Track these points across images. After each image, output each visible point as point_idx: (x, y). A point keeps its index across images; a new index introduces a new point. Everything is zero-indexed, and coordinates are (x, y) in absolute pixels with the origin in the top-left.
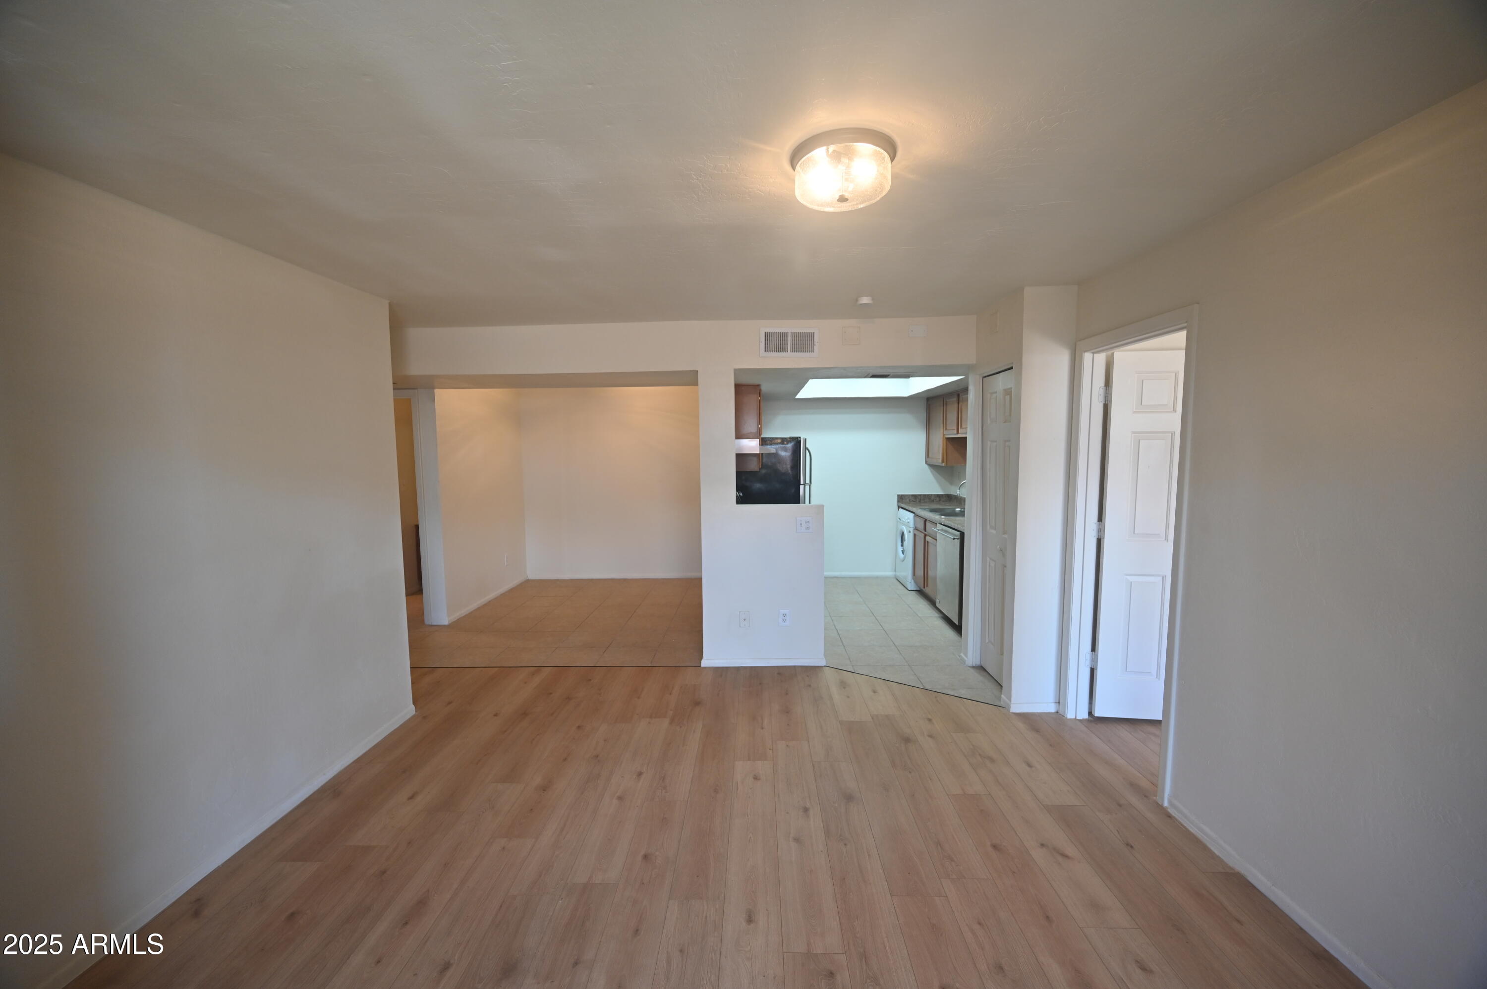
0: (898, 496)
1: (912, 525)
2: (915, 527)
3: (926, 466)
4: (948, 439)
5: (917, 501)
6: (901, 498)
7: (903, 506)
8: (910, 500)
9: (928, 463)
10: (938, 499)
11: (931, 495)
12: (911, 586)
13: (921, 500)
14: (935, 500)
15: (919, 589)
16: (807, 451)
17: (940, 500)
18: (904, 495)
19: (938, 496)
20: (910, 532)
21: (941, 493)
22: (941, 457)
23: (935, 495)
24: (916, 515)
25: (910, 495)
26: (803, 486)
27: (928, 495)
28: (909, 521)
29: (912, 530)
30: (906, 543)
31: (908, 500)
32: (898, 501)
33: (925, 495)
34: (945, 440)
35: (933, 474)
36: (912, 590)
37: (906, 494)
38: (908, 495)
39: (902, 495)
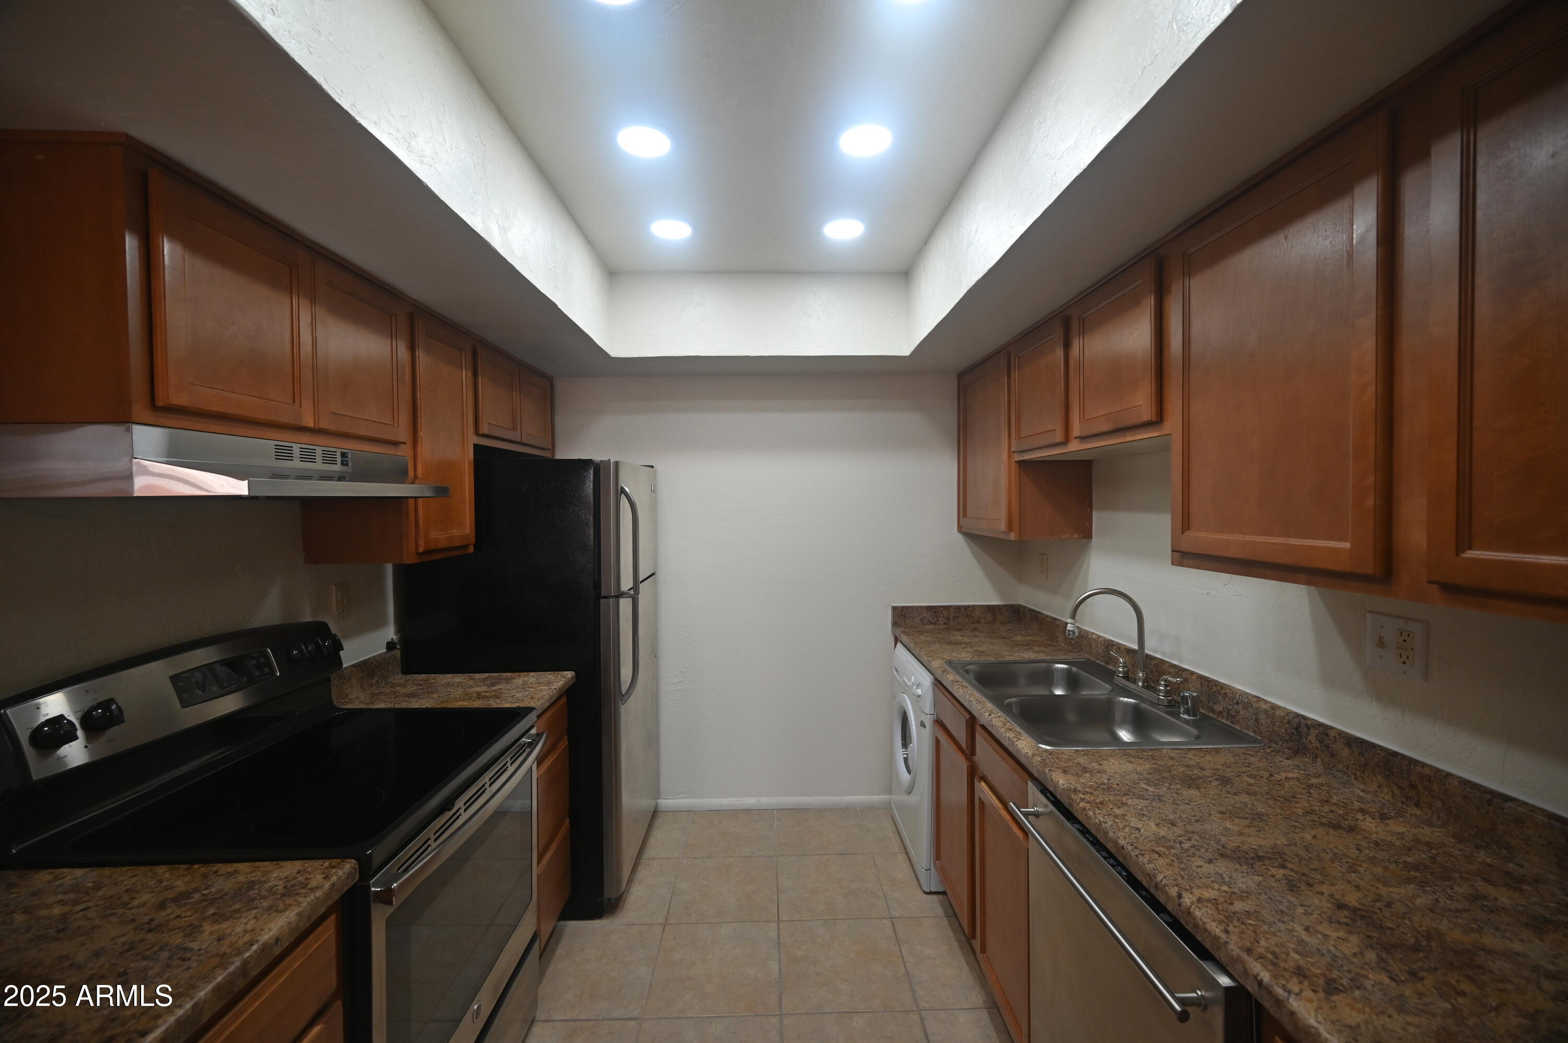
0: (894, 609)
1: (929, 706)
2: (938, 717)
3: (960, 538)
4: (1021, 463)
5: (940, 622)
6: (901, 616)
7: (905, 637)
8: (922, 620)
9: (964, 530)
10: (989, 617)
11: (974, 606)
12: (930, 878)
14: (982, 620)
15: (943, 888)
16: (623, 497)
17: (994, 619)
18: (907, 608)
19: (990, 609)
20: (924, 724)
21: (995, 601)
22: (1003, 515)
23: (981, 606)
24: (936, 680)
25: (922, 607)
26: (614, 599)
27: (966, 608)
28: (920, 691)
29: (929, 721)
30: (913, 750)
31: (917, 620)
32: (895, 624)
33: (958, 608)
34: (1014, 468)
35: (977, 557)
36: (933, 890)
37: (912, 607)
38: (917, 607)
39: (903, 607)
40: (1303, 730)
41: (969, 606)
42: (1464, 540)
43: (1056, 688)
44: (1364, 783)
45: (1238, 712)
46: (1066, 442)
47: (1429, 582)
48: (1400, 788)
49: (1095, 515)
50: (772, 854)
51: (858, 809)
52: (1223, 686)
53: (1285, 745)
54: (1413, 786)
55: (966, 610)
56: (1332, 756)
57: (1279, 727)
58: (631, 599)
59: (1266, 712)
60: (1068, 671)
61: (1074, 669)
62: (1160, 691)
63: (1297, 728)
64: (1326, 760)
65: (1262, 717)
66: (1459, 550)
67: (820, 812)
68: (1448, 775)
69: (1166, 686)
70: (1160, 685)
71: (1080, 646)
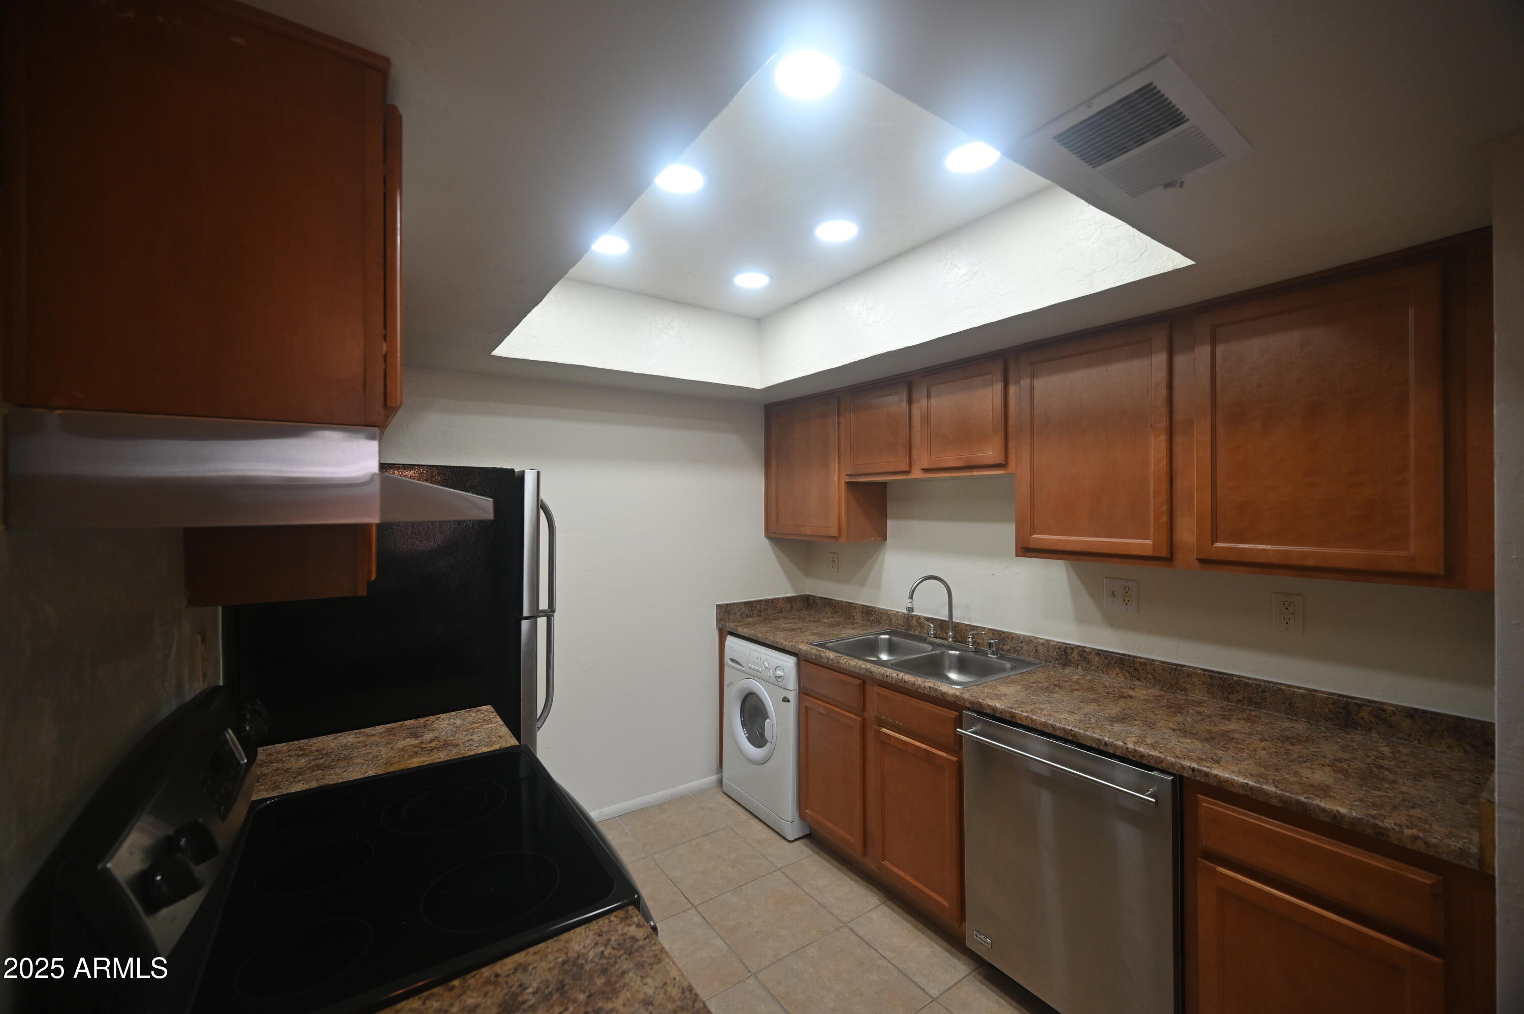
0: (719, 607)
1: (792, 682)
2: (807, 691)
3: (766, 542)
4: (849, 483)
6: (726, 613)
7: (742, 630)
9: (774, 535)
10: (788, 606)
11: (778, 599)
12: (792, 829)
13: (760, 611)
15: (808, 832)
17: (792, 608)
18: (729, 605)
19: (789, 600)
20: (786, 700)
21: (791, 594)
23: (783, 598)
24: (803, 661)
25: (741, 603)
27: (773, 600)
28: (779, 673)
29: (792, 696)
30: (771, 726)
31: (738, 615)
32: (720, 620)
33: (767, 601)
34: (843, 486)
35: (778, 558)
36: (796, 838)
37: (734, 604)
38: (738, 604)
39: (727, 605)
40: (1069, 651)
41: (774, 599)
42: (1215, 539)
43: (881, 654)
44: (1108, 674)
45: (1022, 648)
46: (907, 472)
47: (1196, 559)
48: (1129, 672)
49: (889, 523)
50: (643, 855)
51: (690, 794)
52: (1009, 633)
53: (1057, 662)
54: (1136, 670)
55: (773, 602)
56: (1088, 663)
57: (1052, 652)
58: (546, 618)
59: (1043, 644)
60: (889, 640)
61: (894, 638)
62: (969, 642)
63: (1065, 650)
64: (1084, 666)
65: (1040, 648)
66: (1213, 543)
67: (661, 806)
68: (1153, 660)
69: (973, 638)
70: (969, 638)
71: (879, 621)
